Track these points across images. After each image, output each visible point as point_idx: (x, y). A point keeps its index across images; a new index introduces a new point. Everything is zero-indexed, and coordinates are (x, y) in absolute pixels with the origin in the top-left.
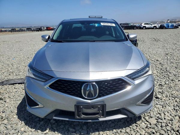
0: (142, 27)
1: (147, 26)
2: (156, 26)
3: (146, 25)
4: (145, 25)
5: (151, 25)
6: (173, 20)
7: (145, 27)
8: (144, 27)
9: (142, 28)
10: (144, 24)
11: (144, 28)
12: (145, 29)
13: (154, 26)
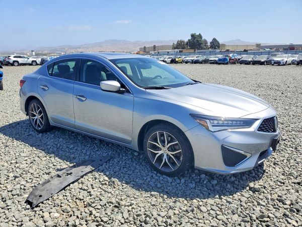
0: (11, 62)
1: (20, 60)
2: (35, 61)
3: (18, 59)
4: (15, 59)
5: (26, 59)
6: (39, 51)
7: (17, 62)
8: (14, 61)
9: (12, 65)
10: (14, 57)
11: (16, 64)
12: (18, 66)
13: (33, 61)
